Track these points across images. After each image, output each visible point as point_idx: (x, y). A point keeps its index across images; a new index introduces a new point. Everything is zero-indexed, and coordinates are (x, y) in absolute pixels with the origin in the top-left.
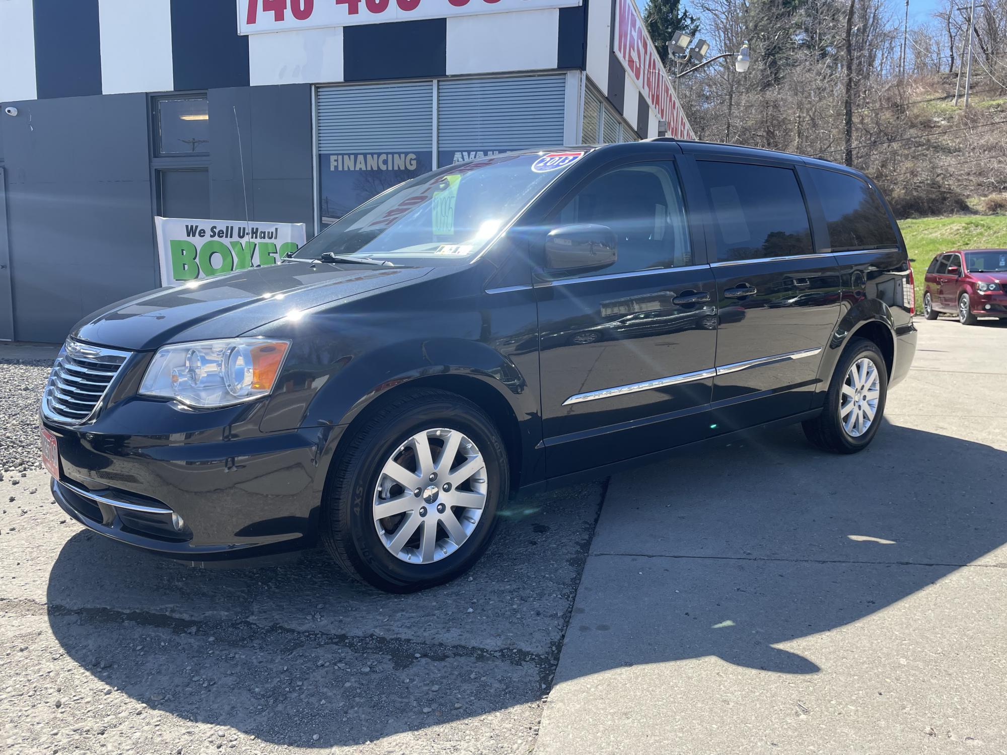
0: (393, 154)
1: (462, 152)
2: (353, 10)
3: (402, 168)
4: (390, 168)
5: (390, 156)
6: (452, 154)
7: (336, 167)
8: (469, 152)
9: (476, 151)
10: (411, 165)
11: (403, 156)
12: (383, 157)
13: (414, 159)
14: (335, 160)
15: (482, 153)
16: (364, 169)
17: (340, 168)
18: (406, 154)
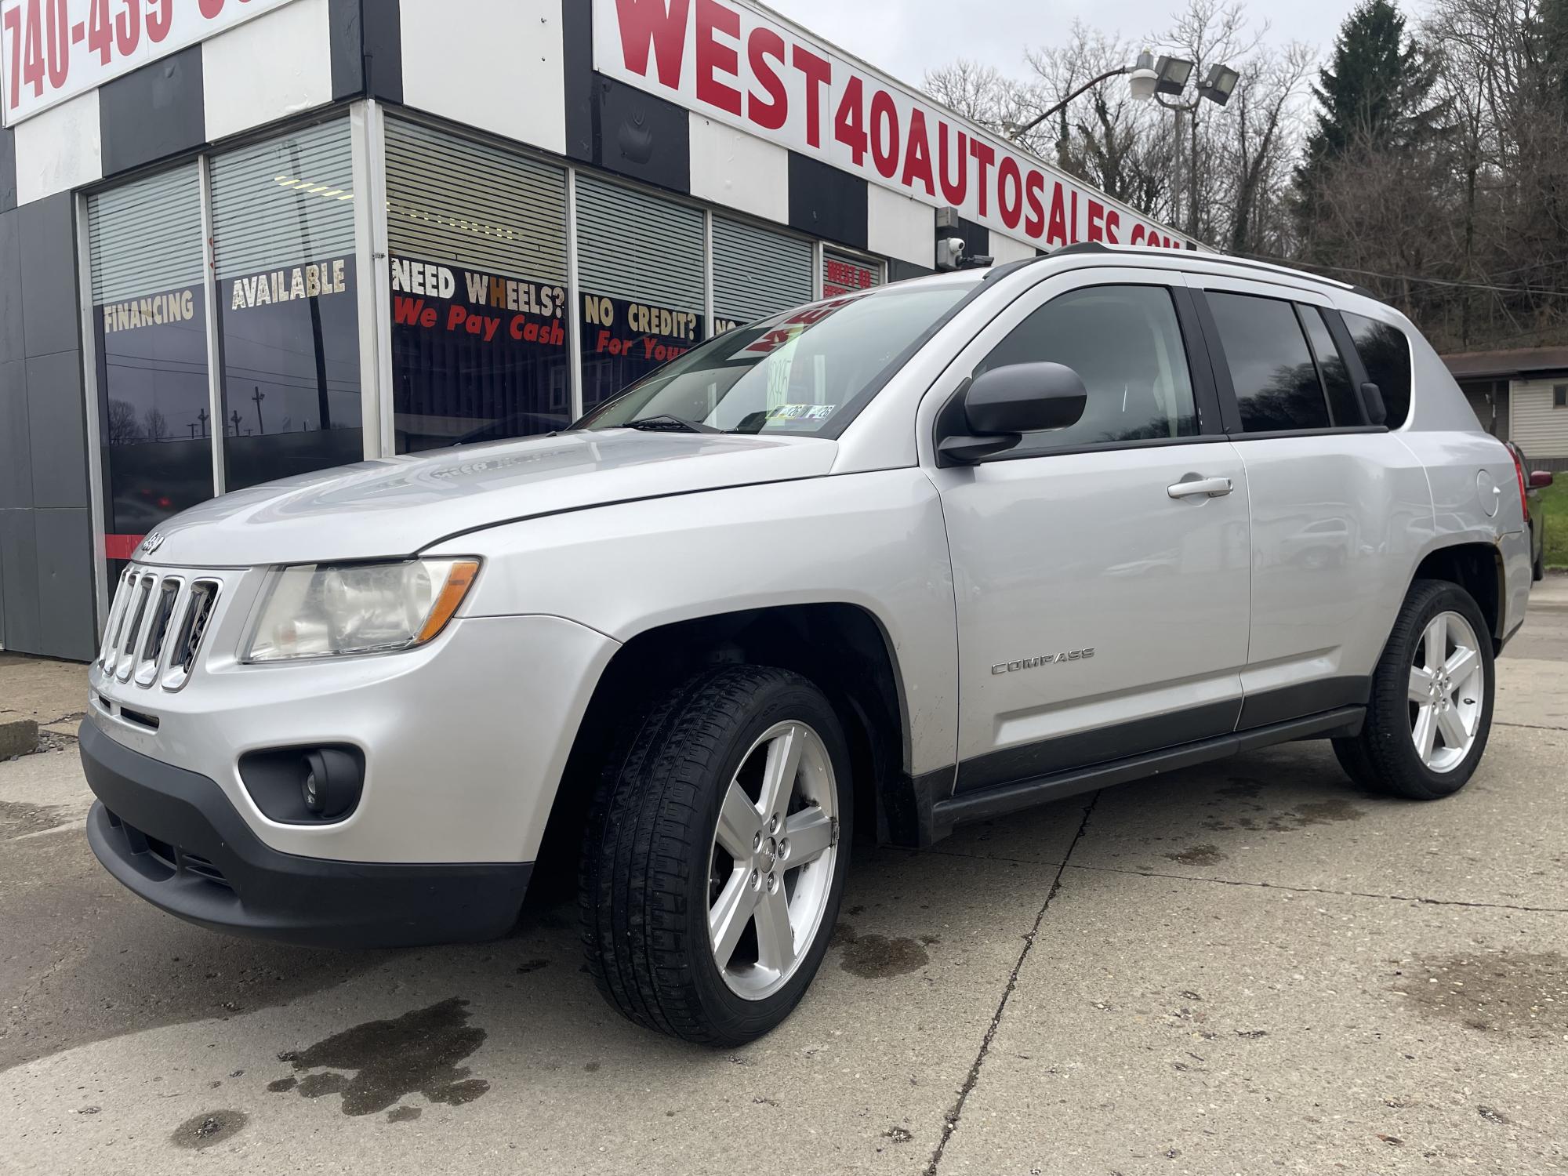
0: (167, 293)
1: (241, 278)
2: (106, 59)
3: (179, 318)
4: (166, 321)
5: (164, 297)
6: (231, 281)
7: (111, 326)
8: (249, 277)
9: (258, 274)
10: (188, 310)
11: (178, 295)
12: (158, 300)
13: (190, 301)
14: (110, 314)
15: (264, 277)
16: (139, 326)
17: (115, 330)
18: (181, 291)
